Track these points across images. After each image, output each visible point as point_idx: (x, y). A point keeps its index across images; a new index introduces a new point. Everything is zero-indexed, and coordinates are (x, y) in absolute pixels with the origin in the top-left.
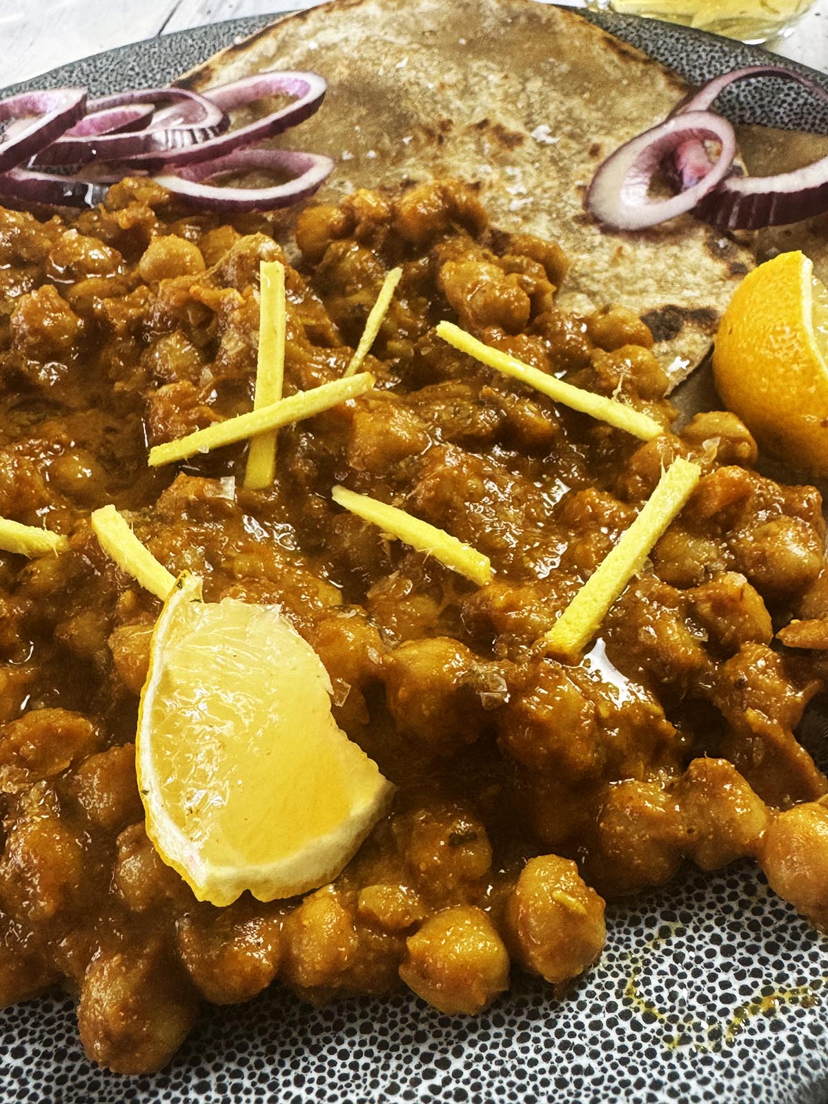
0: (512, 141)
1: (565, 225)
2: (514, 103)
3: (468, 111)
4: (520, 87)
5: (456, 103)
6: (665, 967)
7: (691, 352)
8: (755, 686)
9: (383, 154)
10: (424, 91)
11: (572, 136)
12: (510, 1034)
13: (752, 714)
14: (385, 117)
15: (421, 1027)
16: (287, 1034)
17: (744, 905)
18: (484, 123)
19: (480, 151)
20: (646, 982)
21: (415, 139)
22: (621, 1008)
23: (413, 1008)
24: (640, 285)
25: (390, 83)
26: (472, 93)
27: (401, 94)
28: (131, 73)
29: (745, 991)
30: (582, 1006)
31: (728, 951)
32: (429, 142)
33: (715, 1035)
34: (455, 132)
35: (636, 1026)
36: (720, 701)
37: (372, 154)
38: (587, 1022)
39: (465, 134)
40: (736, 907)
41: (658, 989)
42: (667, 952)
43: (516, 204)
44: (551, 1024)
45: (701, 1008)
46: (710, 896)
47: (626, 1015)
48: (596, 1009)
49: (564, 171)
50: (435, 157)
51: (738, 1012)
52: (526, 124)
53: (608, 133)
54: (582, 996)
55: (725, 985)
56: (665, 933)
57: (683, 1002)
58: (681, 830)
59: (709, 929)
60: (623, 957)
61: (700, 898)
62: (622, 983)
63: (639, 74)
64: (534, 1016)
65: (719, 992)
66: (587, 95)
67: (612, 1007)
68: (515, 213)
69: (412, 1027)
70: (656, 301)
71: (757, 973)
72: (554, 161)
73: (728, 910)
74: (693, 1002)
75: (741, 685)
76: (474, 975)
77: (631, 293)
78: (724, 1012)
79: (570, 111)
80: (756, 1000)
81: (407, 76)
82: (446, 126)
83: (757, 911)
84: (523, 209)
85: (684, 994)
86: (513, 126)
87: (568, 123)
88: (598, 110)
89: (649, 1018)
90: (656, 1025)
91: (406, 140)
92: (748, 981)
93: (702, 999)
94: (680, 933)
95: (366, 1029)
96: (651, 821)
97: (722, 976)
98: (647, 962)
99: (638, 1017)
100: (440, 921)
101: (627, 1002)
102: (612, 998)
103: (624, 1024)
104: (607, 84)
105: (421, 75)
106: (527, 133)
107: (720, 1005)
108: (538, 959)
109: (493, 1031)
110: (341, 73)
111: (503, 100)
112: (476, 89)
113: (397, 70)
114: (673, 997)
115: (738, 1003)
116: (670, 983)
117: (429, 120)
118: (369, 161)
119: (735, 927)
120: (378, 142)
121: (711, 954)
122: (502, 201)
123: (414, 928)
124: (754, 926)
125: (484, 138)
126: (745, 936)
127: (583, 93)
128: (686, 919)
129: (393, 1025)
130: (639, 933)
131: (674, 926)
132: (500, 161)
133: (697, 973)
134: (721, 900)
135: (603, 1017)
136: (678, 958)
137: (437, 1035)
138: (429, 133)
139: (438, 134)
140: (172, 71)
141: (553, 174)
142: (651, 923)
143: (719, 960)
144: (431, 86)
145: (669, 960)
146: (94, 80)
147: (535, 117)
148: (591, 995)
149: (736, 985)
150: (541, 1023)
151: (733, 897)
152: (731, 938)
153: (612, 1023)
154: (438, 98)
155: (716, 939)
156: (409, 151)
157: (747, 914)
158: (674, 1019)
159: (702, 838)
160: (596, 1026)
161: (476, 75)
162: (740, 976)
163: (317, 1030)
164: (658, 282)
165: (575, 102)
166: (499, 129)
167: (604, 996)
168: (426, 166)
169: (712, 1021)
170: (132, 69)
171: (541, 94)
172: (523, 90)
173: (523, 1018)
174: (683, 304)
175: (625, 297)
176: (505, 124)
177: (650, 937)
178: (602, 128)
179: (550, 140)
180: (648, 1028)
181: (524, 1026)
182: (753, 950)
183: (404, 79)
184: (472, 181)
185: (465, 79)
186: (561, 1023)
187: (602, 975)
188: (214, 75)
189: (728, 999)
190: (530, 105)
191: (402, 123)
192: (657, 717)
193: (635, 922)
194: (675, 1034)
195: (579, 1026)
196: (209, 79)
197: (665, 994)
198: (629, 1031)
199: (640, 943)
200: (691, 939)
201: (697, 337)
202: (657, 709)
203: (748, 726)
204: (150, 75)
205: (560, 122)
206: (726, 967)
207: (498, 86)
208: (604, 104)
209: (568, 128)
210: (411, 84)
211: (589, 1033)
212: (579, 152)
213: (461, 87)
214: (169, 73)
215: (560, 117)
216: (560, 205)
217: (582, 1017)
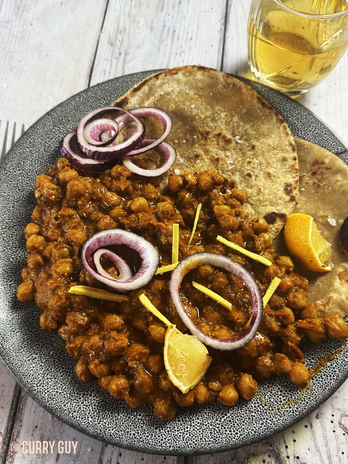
0: (228, 142)
1: (244, 177)
2: (229, 125)
3: (214, 127)
4: (230, 119)
5: (211, 124)
6: (268, 394)
7: (278, 228)
8: (291, 337)
9: (188, 141)
10: (201, 118)
11: (246, 140)
12: (238, 408)
13: (290, 343)
14: (188, 127)
15: (221, 407)
16: (194, 409)
17: (285, 381)
18: (219, 135)
19: (218, 144)
20: (265, 398)
21: (198, 137)
22: (260, 403)
23: (218, 403)
24: (265, 204)
25: (189, 114)
26: (216, 120)
27: (192, 119)
28: (100, 97)
29: (284, 400)
30: (252, 403)
31: (281, 391)
32: (202, 139)
33: (278, 409)
34: (210, 136)
35: (263, 407)
36: (282, 338)
37: (184, 141)
39: (214, 137)
40: (283, 382)
41: (267, 399)
42: (269, 391)
43: (230, 167)
44: (246, 406)
45: (276, 403)
46: (278, 379)
47: (261, 405)
48: (255, 403)
49: (244, 154)
50: (204, 145)
51: (283, 405)
52: (232, 134)
53: (257, 140)
54: (252, 401)
55: (280, 399)
56: (268, 387)
57: (272, 402)
58: (273, 369)
59: (277, 386)
60: (260, 392)
61: (276, 379)
62: (260, 398)
63: (267, 114)
64: (243, 405)
65: (279, 400)
66: (251, 123)
67: (258, 403)
68: (229, 171)
69: (219, 407)
70: (270, 209)
71: (287, 396)
72: (241, 150)
73: (281, 382)
74: (274, 402)
75: (287, 336)
76: (233, 400)
77: (263, 206)
78: (280, 404)
79: (246, 130)
80: (286, 402)
82: (207, 133)
83: (287, 383)
84: (232, 169)
85: (272, 400)
86: (229, 136)
87: (245, 135)
88: (254, 130)
89: (266, 405)
90: (267, 407)
91: (195, 137)
92: (285, 398)
94: (272, 387)
95: (209, 408)
96: (268, 367)
97: (280, 397)
98: (265, 393)
99: (263, 405)
100: (225, 389)
101: (261, 402)
104: (258, 118)
105: (199, 111)
106: (233, 138)
107: (279, 403)
108: (245, 396)
109: (235, 408)
110: (173, 107)
111: (225, 124)
112: (217, 118)
113: (191, 108)
115: (283, 403)
116: (270, 398)
117: (202, 130)
118: (183, 143)
119: (283, 386)
120: (186, 136)
121: (278, 392)
122: (226, 166)
123: (220, 391)
124: (286, 386)
125: (220, 140)
126: (285, 388)
127: (250, 122)
128: (273, 384)
129: (215, 407)
130: (263, 387)
131: (270, 385)
132: (225, 149)
133: (275, 396)
134: (280, 380)
135: (257, 405)
136: (271, 392)
137: (224, 409)
138: (202, 135)
139: (205, 135)
141: (241, 155)
142: (266, 385)
143: (279, 393)
144: (202, 116)
145: (269, 393)
146: (88, 101)
147: (235, 132)
148: (254, 400)
149: (283, 399)
151: (282, 379)
152: (282, 388)
154: (205, 121)
155: (279, 389)
156: (196, 141)
157: (285, 383)
158: (271, 406)
159: (278, 370)
160: (255, 407)
161: (217, 113)
162: (283, 397)
163: (199, 408)
164: (270, 202)
165: (247, 127)
166: (224, 137)
167: (257, 401)
168: (202, 148)
169: (278, 406)
170: (100, 96)
171: (237, 122)
172: (232, 120)
173: (241, 405)
174: (277, 212)
175: (261, 207)
176: (226, 135)
177: (265, 388)
178: (256, 138)
179: (240, 142)
180: (265, 407)
181: (241, 407)
182: (286, 391)
183: (194, 113)
184: (216, 157)
185: (213, 114)
186: (248, 406)
187: (256, 396)
188: (129, 101)
189: (281, 402)
190: (234, 127)
191: (193, 130)
192: (269, 343)
193: (262, 384)
194: (271, 409)
195: (252, 407)
196: (127, 103)
197: (269, 400)
198: (262, 408)
199: (263, 389)
200: (274, 388)
201: (280, 223)
202: (269, 341)
203: (288, 345)
204: (106, 98)
205: (243, 135)
206: (281, 395)
207: (224, 118)
208: (256, 128)
209: (245, 137)
210: (196, 115)
211: (254, 408)
212: (248, 147)
213: (212, 117)
214: (112, 97)
215: (243, 133)
216: (243, 169)
217: (252, 405)
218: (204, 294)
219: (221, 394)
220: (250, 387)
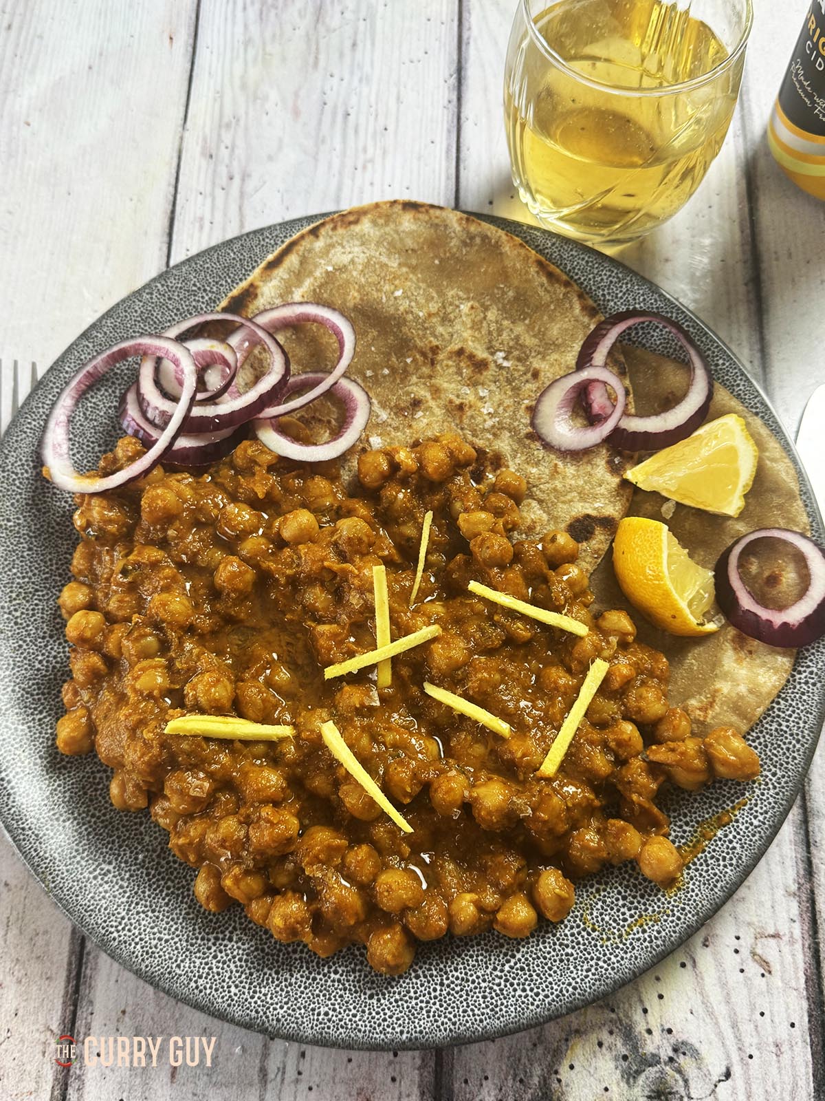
0: (480, 366)
1: (520, 441)
2: (479, 330)
3: (447, 336)
4: (482, 315)
5: (440, 329)
6: (599, 907)
7: (599, 549)
8: (636, 783)
9: (393, 370)
10: (417, 317)
11: (519, 359)
12: (538, 941)
13: (635, 797)
14: (391, 340)
15: (502, 941)
16: (446, 950)
17: (631, 876)
18: (460, 352)
19: (459, 373)
20: (592, 914)
21: (414, 360)
22: (582, 926)
23: (496, 933)
24: (569, 497)
25: (392, 311)
26: (450, 321)
27: (400, 321)
28: (194, 288)
29: (632, 916)
30: (566, 927)
31: (624, 898)
32: (425, 364)
33: (620, 936)
34: (441, 356)
35: (589, 934)
36: (620, 787)
37: (386, 371)
38: (569, 933)
39: (450, 358)
40: (627, 877)
41: (597, 917)
42: (599, 900)
43: (489, 423)
44: (554, 935)
45: (614, 925)
46: (616, 872)
47: (584, 929)
48: (572, 928)
49: (516, 390)
50: (430, 377)
51: (629, 926)
52: (488, 349)
53: (543, 358)
54: (566, 922)
55: (624, 914)
56: (598, 891)
57: (607, 922)
58: (605, 855)
59: (616, 888)
60: (581, 903)
61: (612, 873)
62: (582, 915)
63: (561, 296)
64: (547, 932)
65: (621, 917)
66: (527, 322)
67: (578, 926)
68: (488, 431)
69: (497, 941)
70: (581, 509)
71: (636, 908)
72: (509, 381)
73: (624, 878)
74: (611, 922)
75: (629, 782)
76: (525, 927)
77: (564, 502)
78: (623, 926)
79: (517, 338)
80: (636, 920)
81: (404, 305)
82: (435, 350)
83: (636, 879)
84: (493, 427)
85: (607, 918)
86: (481, 354)
87: (517, 349)
88: (534, 336)
89: (594, 930)
90: (597, 933)
91: (409, 360)
92: (633, 912)
93: (615, 921)
94: (604, 890)
95: (479, 944)
96: (593, 851)
97: (622, 910)
98: (591, 905)
99: (589, 930)
100: (508, 904)
101: (584, 923)
102: (578, 922)
103: (584, 933)
104: (540, 308)
105: (413, 304)
106: (490, 358)
107: (622, 923)
108: (549, 915)
109: (531, 940)
110: (355, 298)
111: (472, 328)
112: (452, 316)
113: (396, 298)
114: (602, 920)
115: (629, 922)
116: (601, 914)
117: (422, 344)
118: (384, 376)
119: (627, 887)
120: (389, 360)
121: (617, 900)
122: (479, 419)
123: (498, 911)
124: (635, 886)
125: (462, 364)
126: (631, 891)
127: (525, 319)
128: (606, 884)
129: (489, 941)
130: (587, 891)
131: (602, 887)
132: (474, 384)
133: (612, 909)
134: (621, 874)
135: (575, 931)
136: (604, 902)
137: (508, 944)
138: (424, 354)
139: (431, 356)
140: (224, 283)
141: (509, 393)
142: (592, 886)
143: (621, 902)
144: (421, 314)
145: (600, 903)
146: (170, 299)
147: (494, 343)
148: (569, 921)
149: (628, 913)
150: (550, 935)
151: (626, 872)
152: (626, 892)
153: (579, 933)
154: (426, 325)
155: (619, 893)
156: (411, 369)
157: (632, 880)
158: (604, 930)
159: (614, 855)
160: (573, 935)
161: (451, 304)
162: (629, 909)
163: (458, 947)
164: (579, 493)
165: (519, 329)
166: (471, 357)
167: (575, 921)
168: (425, 384)
169: (619, 930)
170: (195, 285)
171: (497, 322)
172: (485, 318)
173: (542, 934)
174: (593, 513)
175: (560, 505)
176: (475, 352)
177: (592, 893)
178: (539, 353)
179: (506, 364)
180: (594, 935)
181: (543, 937)
182: (635, 897)
183: (402, 308)
184: (458, 402)
185: (444, 307)
186: (558, 934)
187: (573, 912)
188: (259, 291)
189: (625, 920)
190: (490, 333)
191: (403, 346)
192: (593, 800)
193: (585, 886)
194: (604, 936)
195: (566, 935)
196: (256, 296)
197: (599, 919)
198: (586, 936)
199: (588, 896)
200: (609, 893)
201: (602, 537)
202: (592, 796)
203: (633, 802)
204: (208, 289)
205: (511, 348)
206: (624, 906)
207: (467, 315)
208: (539, 331)
209: (516, 353)
210: (407, 313)
211: (570, 938)
212: (525, 374)
213: (441, 314)
214: (222, 285)
215: (511, 343)
216: (516, 424)
217: (566, 931)
218: (450, 709)
219: (500, 916)
220: (558, 896)
